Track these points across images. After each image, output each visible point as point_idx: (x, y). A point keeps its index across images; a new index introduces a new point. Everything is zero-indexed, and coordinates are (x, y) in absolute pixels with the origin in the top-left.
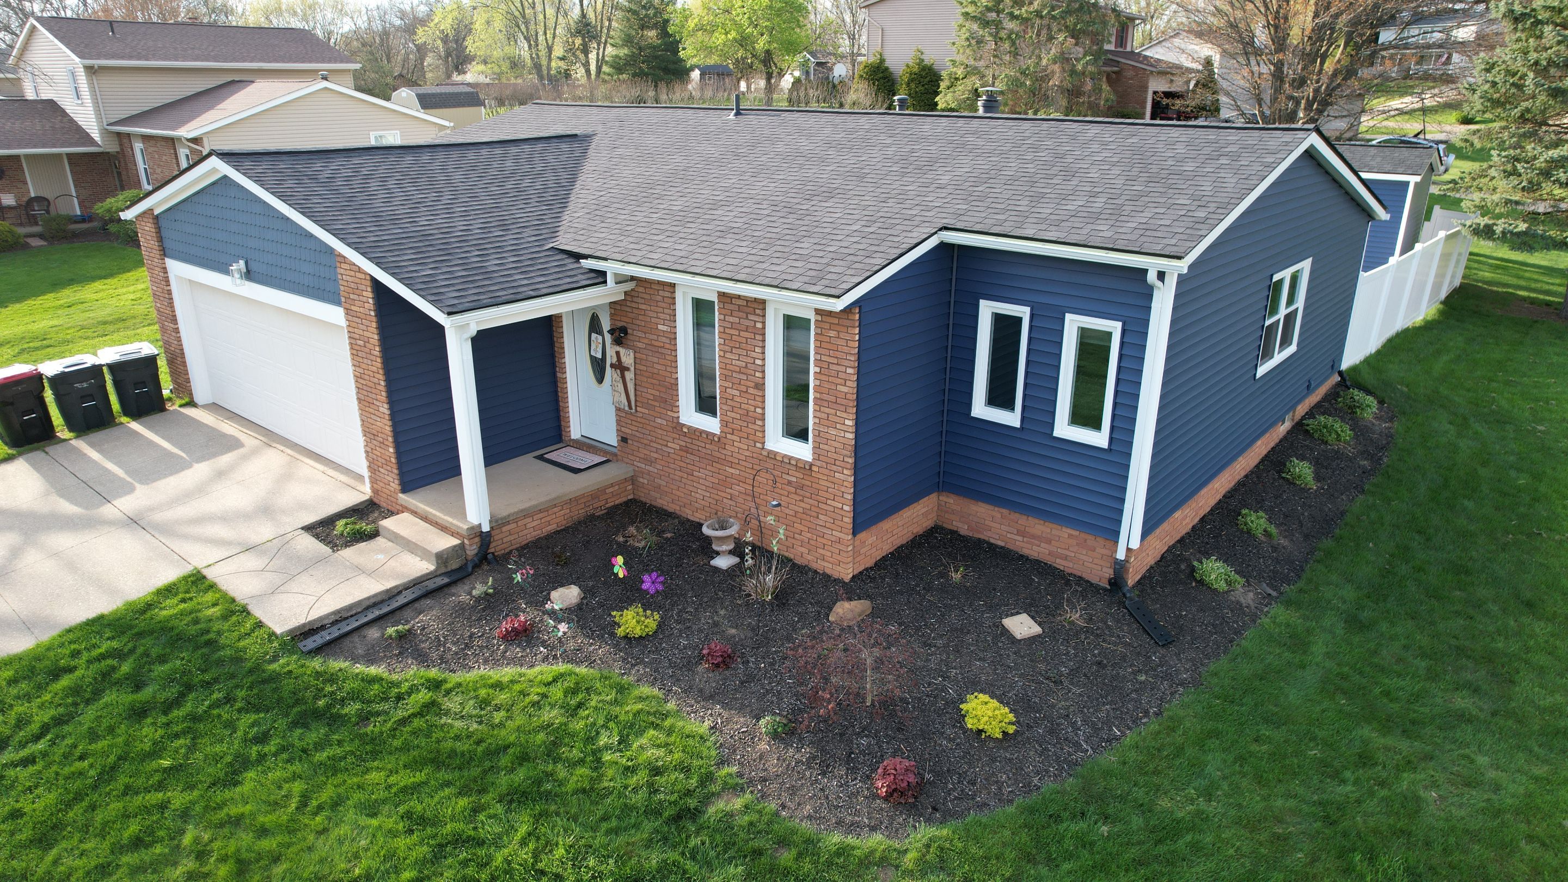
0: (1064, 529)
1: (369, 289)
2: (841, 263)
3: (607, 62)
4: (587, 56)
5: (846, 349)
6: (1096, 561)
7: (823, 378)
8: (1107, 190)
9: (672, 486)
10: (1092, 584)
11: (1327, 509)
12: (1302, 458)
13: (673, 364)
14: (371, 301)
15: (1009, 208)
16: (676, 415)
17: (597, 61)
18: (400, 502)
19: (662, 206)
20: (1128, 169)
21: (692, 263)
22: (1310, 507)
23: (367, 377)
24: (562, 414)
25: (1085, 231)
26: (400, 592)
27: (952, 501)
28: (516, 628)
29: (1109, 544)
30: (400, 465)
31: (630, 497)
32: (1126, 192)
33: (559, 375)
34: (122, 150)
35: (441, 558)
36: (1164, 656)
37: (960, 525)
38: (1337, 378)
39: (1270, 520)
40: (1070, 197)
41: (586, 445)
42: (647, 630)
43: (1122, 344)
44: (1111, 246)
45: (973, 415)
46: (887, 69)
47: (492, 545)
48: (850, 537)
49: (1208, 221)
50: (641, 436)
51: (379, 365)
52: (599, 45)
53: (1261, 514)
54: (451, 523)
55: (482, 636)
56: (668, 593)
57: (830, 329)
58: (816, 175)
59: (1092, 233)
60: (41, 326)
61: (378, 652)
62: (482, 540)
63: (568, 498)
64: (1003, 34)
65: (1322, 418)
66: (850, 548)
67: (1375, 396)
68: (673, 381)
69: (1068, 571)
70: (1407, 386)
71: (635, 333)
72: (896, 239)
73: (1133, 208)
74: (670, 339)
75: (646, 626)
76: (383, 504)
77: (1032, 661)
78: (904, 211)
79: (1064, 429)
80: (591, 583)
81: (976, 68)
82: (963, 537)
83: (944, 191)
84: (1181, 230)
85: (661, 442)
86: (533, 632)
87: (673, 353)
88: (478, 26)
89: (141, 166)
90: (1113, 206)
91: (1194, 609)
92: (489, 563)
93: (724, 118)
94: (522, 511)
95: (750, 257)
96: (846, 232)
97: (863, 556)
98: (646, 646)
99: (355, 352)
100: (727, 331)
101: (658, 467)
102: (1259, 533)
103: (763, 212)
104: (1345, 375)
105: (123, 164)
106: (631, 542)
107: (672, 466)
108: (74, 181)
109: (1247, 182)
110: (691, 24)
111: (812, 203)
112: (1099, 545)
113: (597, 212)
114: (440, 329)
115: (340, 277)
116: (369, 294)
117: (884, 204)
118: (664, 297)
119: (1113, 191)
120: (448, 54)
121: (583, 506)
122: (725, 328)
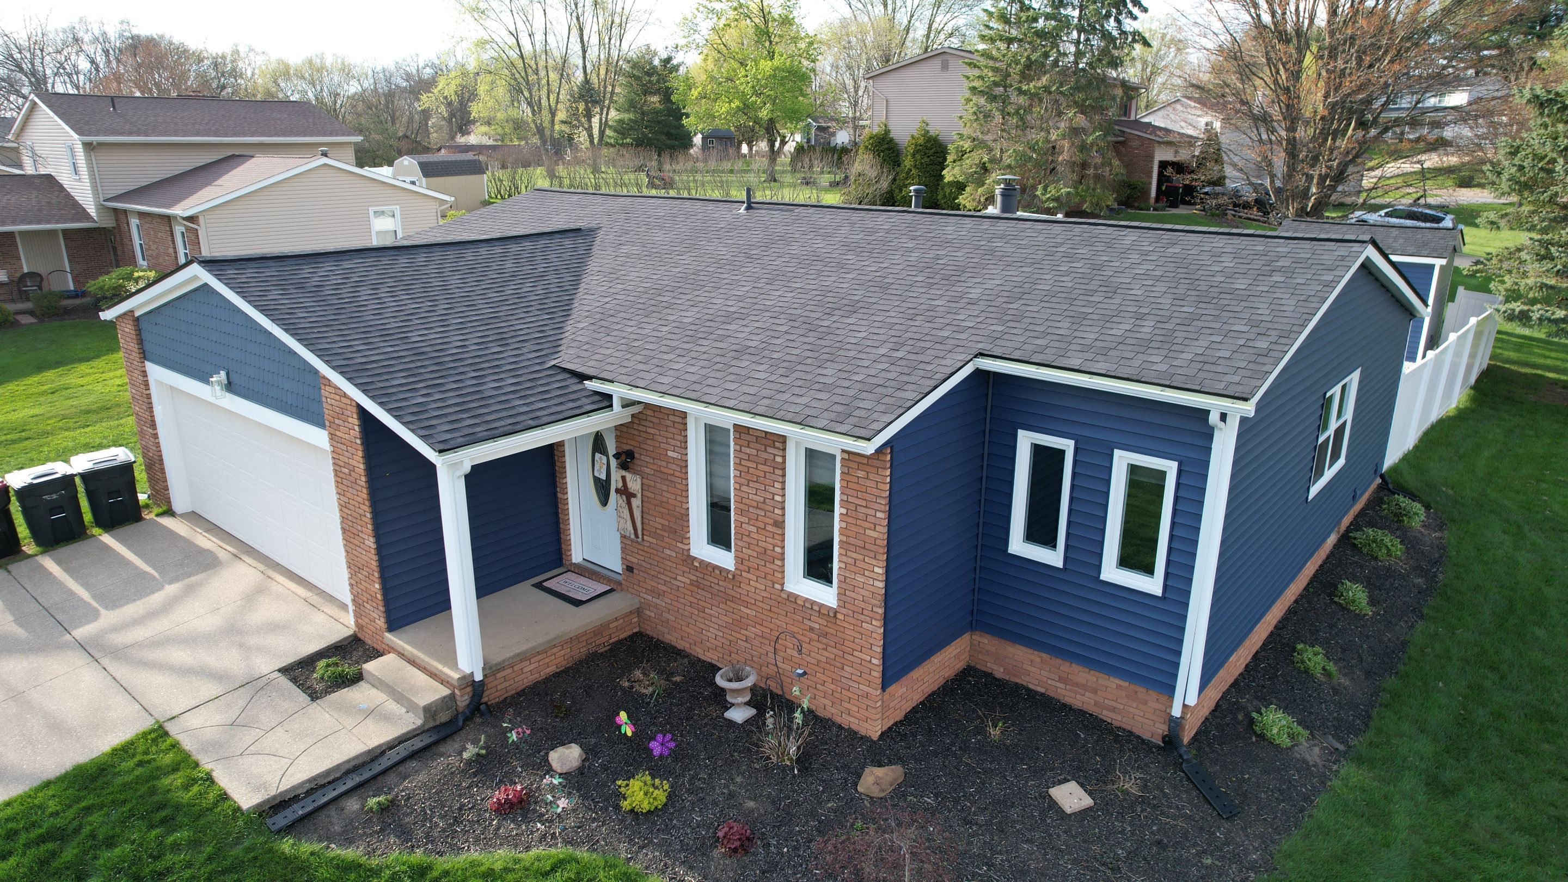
0: (1112, 679)
1: (355, 416)
2: (869, 396)
3: (610, 127)
4: (589, 121)
5: (875, 492)
6: (1147, 715)
7: (850, 520)
8: (1153, 312)
9: (682, 622)
10: (1143, 740)
11: (1386, 639)
12: (1354, 579)
13: (684, 494)
14: (357, 428)
15: (1049, 331)
16: (686, 547)
17: (600, 127)
18: (386, 641)
19: (671, 318)
20: (1174, 285)
21: (706, 390)
22: (1368, 637)
23: (352, 507)
24: (562, 536)
25: (1136, 363)
26: (383, 753)
27: (986, 641)
28: (510, 800)
29: (1163, 698)
30: (387, 601)
31: (635, 631)
32: (1175, 315)
33: (559, 495)
34: (118, 225)
35: (430, 711)
36: (1229, 831)
37: (995, 667)
38: (1379, 481)
39: (1328, 657)
40: (1114, 319)
41: (588, 571)
42: (656, 804)
43: (1178, 485)
44: (1168, 383)
45: (1010, 551)
46: (892, 140)
47: (486, 694)
48: (879, 692)
49: (1272, 354)
50: (648, 566)
51: (365, 496)
52: (602, 110)
53: (1318, 649)
54: (441, 671)
55: (473, 807)
56: (676, 755)
57: (858, 469)
58: (836, 284)
59: (1145, 365)
60: (21, 415)
61: (357, 828)
62: (474, 690)
63: (568, 637)
64: (1011, 109)
65: (1370, 531)
66: (879, 704)
67: (1420, 501)
68: (683, 512)
69: (1116, 723)
70: (1452, 488)
71: (642, 458)
72: (929, 367)
73: (1185, 334)
74: (681, 467)
75: (655, 799)
76: (368, 641)
77: (1085, 841)
78: (934, 332)
79: (1112, 572)
80: (593, 741)
81: (983, 142)
82: (999, 680)
83: (976, 307)
84: (1243, 364)
85: (670, 574)
86: (529, 804)
87: (684, 482)
88: (482, 89)
89: (137, 241)
90: (1164, 332)
91: (1257, 770)
92: (482, 715)
93: (734, 212)
94: (518, 655)
95: (769, 385)
96: (871, 357)
97: (892, 710)
98: (654, 823)
99: (339, 480)
100: (743, 462)
101: (667, 600)
102: (1318, 673)
103: (780, 328)
104: (1387, 478)
105: (118, 239)
106: (637, 687)
107: (682, 600)
108: (68, 256)
109: (1307, 304)
110: (695, 93)
111: (835, 318)
112: (1152, 699)
113: (603, 323)
114: (431, 468)
115: (324, 399)
116: (354, 421)
117: (912, 323)
118: (674, 422)
119: (1161, 313)
120: (452, 115)
121: (584, 644)
122: (741, 459)
